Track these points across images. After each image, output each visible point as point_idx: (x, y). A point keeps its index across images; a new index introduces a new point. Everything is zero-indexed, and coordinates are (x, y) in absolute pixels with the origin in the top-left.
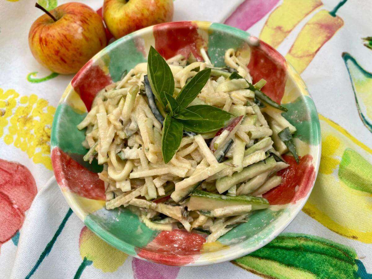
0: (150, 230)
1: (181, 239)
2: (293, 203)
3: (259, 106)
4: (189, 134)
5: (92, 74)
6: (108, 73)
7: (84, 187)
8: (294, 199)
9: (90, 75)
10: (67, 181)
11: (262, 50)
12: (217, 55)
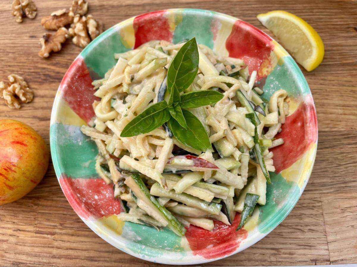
0: (95, 170)
1: (106, 196)
2: (194, 254)
3: (251, 158)
4: (167, 130)
5: (158, 22)
6: (173, 31)
7: (80, 102)
8: (198, 252)
9: (156, 22)
10: (67, 88)
11: (306, 115)
12: (272, 86)
